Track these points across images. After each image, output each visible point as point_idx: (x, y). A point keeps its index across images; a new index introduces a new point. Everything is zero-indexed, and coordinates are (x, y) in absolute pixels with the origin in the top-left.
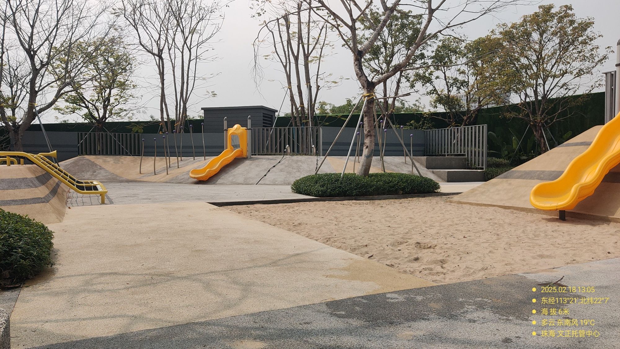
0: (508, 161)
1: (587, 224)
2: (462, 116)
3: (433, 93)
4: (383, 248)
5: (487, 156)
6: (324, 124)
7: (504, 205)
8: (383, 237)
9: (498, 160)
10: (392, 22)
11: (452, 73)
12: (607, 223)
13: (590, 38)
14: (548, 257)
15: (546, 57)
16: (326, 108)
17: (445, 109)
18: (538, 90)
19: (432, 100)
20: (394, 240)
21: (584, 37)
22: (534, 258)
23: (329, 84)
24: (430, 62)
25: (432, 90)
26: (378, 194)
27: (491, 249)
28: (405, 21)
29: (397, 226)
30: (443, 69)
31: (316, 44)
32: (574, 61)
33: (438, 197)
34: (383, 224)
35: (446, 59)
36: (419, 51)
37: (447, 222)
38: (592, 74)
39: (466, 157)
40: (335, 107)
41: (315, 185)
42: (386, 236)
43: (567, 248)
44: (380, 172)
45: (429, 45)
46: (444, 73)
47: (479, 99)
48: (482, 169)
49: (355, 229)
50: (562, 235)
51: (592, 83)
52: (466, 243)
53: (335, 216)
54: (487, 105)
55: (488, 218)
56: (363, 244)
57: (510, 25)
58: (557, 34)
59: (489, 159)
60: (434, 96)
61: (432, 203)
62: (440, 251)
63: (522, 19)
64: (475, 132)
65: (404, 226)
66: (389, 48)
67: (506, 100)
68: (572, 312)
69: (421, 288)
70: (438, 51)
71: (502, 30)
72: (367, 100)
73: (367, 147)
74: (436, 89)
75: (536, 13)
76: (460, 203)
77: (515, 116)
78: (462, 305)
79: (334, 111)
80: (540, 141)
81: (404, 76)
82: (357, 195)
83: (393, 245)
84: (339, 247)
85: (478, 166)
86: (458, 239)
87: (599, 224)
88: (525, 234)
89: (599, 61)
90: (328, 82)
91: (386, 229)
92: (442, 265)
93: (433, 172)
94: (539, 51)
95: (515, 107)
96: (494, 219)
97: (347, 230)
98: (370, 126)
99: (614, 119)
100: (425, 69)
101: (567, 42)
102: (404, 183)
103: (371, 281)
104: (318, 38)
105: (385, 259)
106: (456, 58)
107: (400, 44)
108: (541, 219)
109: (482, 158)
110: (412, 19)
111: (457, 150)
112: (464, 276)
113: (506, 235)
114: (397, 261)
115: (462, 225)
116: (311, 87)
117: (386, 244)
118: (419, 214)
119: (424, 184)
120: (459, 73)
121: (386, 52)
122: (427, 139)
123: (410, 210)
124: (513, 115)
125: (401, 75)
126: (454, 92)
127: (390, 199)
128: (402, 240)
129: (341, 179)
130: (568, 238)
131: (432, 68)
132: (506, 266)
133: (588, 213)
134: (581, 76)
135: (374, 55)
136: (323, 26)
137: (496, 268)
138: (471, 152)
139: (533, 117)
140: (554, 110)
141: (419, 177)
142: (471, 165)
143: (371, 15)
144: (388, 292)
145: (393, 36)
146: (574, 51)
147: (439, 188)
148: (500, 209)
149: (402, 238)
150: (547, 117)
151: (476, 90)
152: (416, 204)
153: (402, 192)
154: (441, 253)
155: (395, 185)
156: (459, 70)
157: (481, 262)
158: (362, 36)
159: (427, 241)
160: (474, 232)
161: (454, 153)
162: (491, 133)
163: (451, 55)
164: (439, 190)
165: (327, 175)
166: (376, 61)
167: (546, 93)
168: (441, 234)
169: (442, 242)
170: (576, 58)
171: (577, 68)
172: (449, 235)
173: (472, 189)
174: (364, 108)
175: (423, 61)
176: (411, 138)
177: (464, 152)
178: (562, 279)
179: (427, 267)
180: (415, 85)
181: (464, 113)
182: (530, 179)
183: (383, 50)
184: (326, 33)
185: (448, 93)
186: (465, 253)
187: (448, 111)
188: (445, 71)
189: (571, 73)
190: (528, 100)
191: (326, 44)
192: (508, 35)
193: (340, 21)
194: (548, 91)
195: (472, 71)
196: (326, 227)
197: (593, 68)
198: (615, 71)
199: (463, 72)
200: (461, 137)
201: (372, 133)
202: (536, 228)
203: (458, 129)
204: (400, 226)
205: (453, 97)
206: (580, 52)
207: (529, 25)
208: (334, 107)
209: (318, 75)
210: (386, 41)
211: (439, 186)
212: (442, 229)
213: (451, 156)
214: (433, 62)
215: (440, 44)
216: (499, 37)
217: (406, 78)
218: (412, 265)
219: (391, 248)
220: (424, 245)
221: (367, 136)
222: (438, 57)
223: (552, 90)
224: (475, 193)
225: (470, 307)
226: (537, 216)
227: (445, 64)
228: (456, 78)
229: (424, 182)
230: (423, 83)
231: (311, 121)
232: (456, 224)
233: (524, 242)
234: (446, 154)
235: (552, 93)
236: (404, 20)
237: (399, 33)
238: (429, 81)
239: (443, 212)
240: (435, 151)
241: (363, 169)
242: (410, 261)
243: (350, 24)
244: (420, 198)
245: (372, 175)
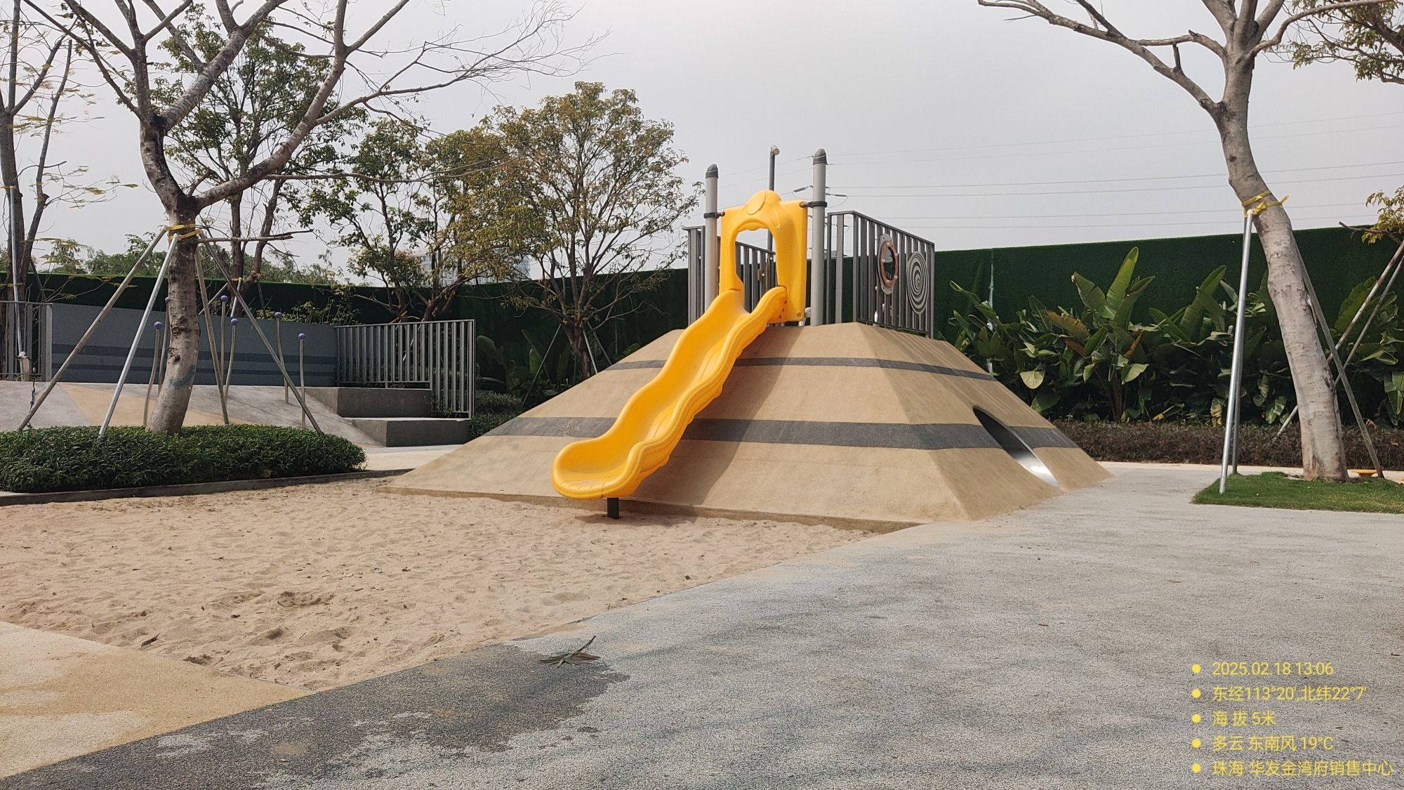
0: (520, 400)
1: (657, 523)
2: (423, 299)
3: (356, 241)
4: (189, 616)
5: (476, 389)
6: (59, 296)
7: (502, 492)
8: (196, 587)
9: (499, 396)
10: (254, 64)
11: (400, 199)
12: (690, 518)
13: (668, 162)
14: (575, 597)
15: (591, 189)
16: (76, 257)
17: (384, 280)
18: (577, 255)
19: (354, 258)
20: (225, 592)
21: (657, 159)
22: (547, 603)
23: (76, 194)
24: (348, 169)
25: (354, 234)
26: (208, 479)
27: (460, 592)
28: (288, 68)
29: (242, 556)
30: (379, 190)
31: (37, 85)
32: (640, 202)
33: (360, 481)
34: (207, 554)
35: (386, 168)
36: (322, 140)
37: (371, 538)
38: (672, 231)
39: (431, 389)
40: (104, 257)
41: (17, 460)
42: (208, 583)
43: (614, 574)
44: (213, 424)
45: (345, 130)
46: (382, 199)
47: (460, 262)
48: (466, 416)
49: (119, 573)
50: (609, 549)
51: (672, 250)
52: (405, 585)
53: (68, 540)
54: (476, 278)
55: (466, 523)
56: (134, 611)
57: (520, 112)
58: (609, 143)
59: (480, 394)
60: (359, 249)
61: (343, 496)
62: (341, 609)
63: (545, 104)
64: (450, 336)
65: (262, 555)
66: (245, 124)
67: (516, 272)
68: (599, 714)
69: (262, 710)
70: (368, 146)
71: (504, 121)
72: (178, 242)
73: (177, 359)
74: (362, 232)
75: (570, 96)
76: (407, 492)
77: (532, 305)
78: (358, 735)
79: (99, 267)
80: (582, 359)
81: (285, 196)
82: (144, 483)
83: (220, 604)
84: (59, 626)
85: (457, 409)
86: (390, 576)
87: (677, 523)
88: (538, 553)
89: (682, 207)
90: (72, 187)
91: (209, 567)
92: (339, 641)
93: (355, 425)
94: (577, 174)
95: (532, 288)
96: (479, 523)
97: (96, 577)
98: (184, 306)
99: (703, 317)
100: (338, 186)
101: (627, 164)
102: (277, 449)
103: (123, 709)
104: (45, 71)
105: (190, 644)
106: (408, 168)
107: (275, 119)
108: (573, 519)
109: (465, 392)
110: (304, 65)
111: (411, 374)
112: (385, 662)
113: (498, 558)
114: (224, 645)
115: (406, 542)
116: (21, 195)
117: (200, 605)
118: (306, 523)
119: (326, 450)
120: (416, 203)
121: (239, 132)
122: (341, 345)
123: (287, 514)
124: (528, 302)
125: (277, 193)
126: (403, 244)
127: (239, 490)
128: (249, 590)
129: (97, 442)
130: (618, 554)
131: (353, 185)
132: (486, 628)
133: (658, 502)
134: (653, 234)
135: (207, 136)
136: (60, 42)
137: (463, 635)
138: (442, 379)
139: (567, 309)
140: (608, 295)
141: (315, 436)
142: (442, 407)
143: (198, 36)
144: (165, 731)
145: (257, 97)
146: (640, 183)
147: (362, 459)
148: (494, 501)
149: (249, 585)
150: (594, 310)
151: (453, 243)
152: (303, 500)
153: (270, 472)
154: (341, 613)
155: (252, 455)
156: (415, 196)
157: (432, 625)
158: (175, 85)
159: (312, 586)
160: (428, 557)
161: (403, 380)
162: (482, 339)
163: (396, 160)
164: (363, 465)
165: (56, 432)
166: (214, 152)
167: (590, 262)
168: (350, 568)
169: (350, 587)
170: (645, 198)
171: (646, 217)
172: (369, 569)
173: (435, 461)
174: (169, 260)
175: (331, 165)
176: (301, 343)
177: (426, 379)
178: (591, 642)
179: (296, 651)
180: (312, 217)
181: (427, 293)
182: (554, 435)
183: (230, 126)
184: (69, 62)
185: (391, 245)
186: (398, 608)
187: (392, 285)
188: (385, 194)
189: (635, 225)
190: (557, 275)
191: (67, 90)
192: (517, 132)
193: (99, 33)
194: (594, 259)
195: (445, 199)
196: (32, 572)
197: (673, 219)
198: (704, 227)
199: (424, 202)
200: (419, 344)
201: (191, 324)
202: (561, 539)
203: (411, 325)
204: (251, 555)
205: (403, 256)
206: (650, 187)
207: (558, 118)
208: (102, 256)
209: (41, 167)
210: (240, 107)
211: (363, 455)
212: (355, 556)
213: (398, 387)
214: (355, 170)
215: (373, 131)
216: (497, 134)
217: (289, 201)
218: (258, 649)
219: (213, 612)
220: (302, 597)
221: (178, 331)
222: (367, 161)
223: (601, 257)
224: (441, 469)
225: (378, 737)
226: (568, 512)
227: (383, 177)
228: (409, 213)
229: (327, 445)
230: (331, 215)
231: (19, 287)
232: (392, 542)
233: (531, 569)
234: (386, 382)
235: (602, 263)
236: (285, 65)
237: (273, 92)
238: (347, 212)
239: (366, 514)
240: (361, 376)
241: (165, 416)
242: (255, 643)
243: (131, 45)
244: (316, 486)
245: (192, 431)
